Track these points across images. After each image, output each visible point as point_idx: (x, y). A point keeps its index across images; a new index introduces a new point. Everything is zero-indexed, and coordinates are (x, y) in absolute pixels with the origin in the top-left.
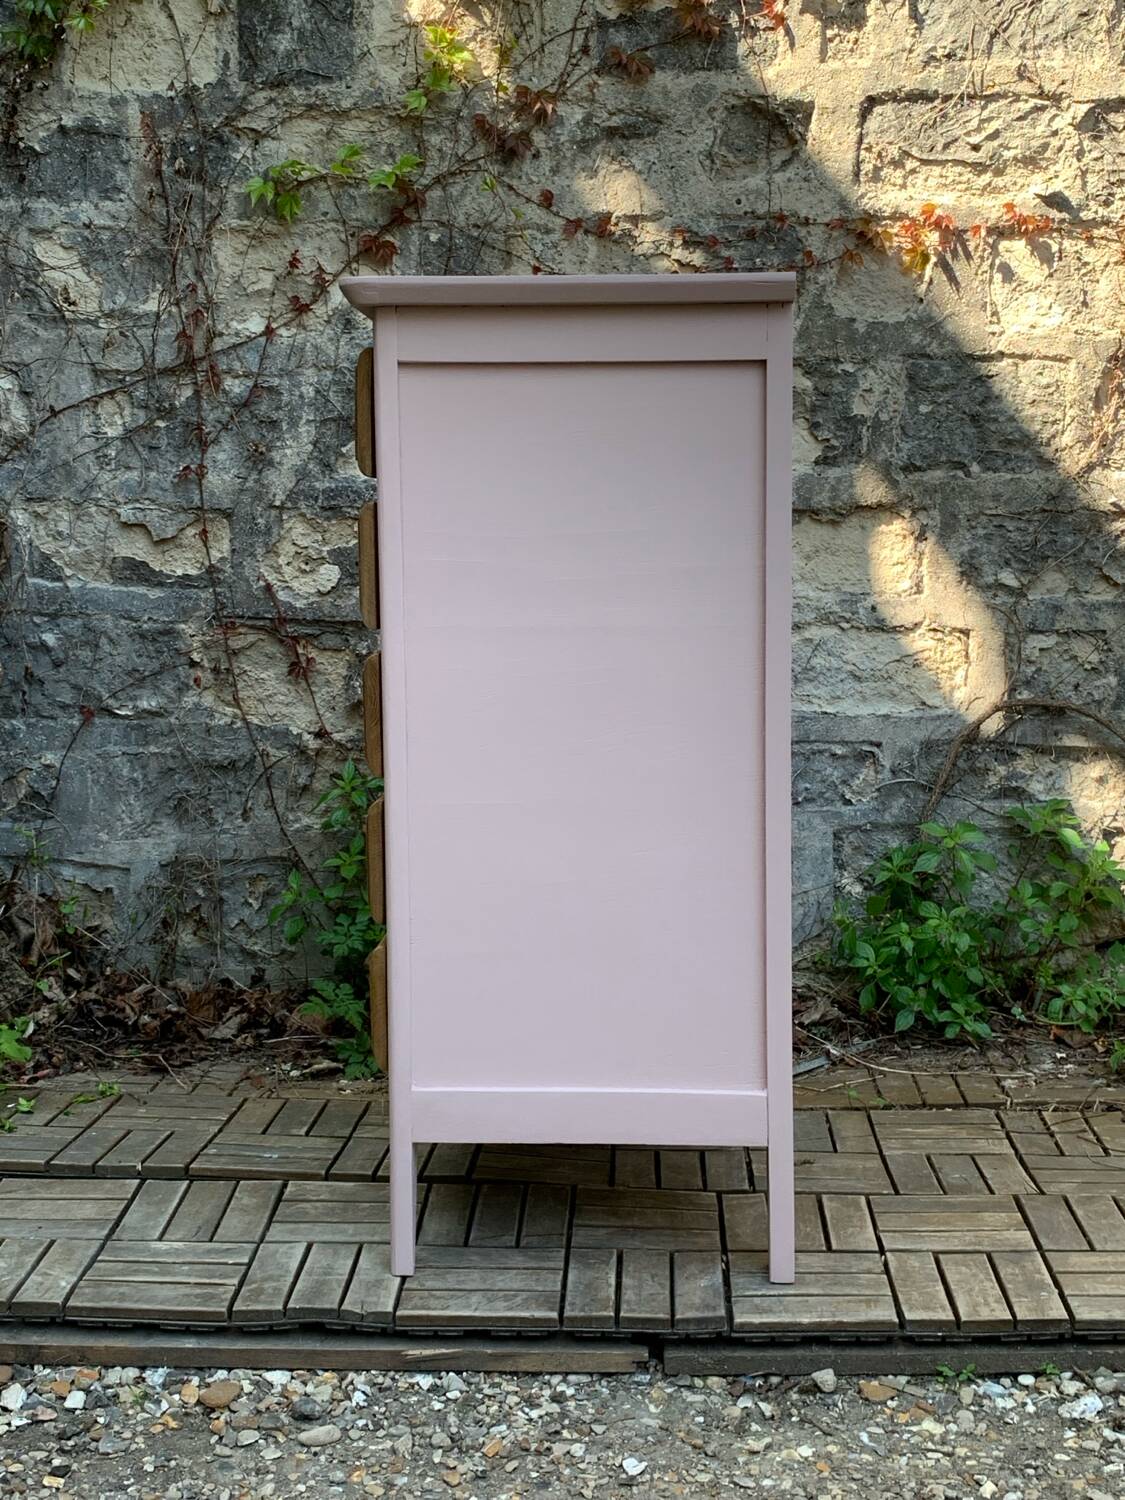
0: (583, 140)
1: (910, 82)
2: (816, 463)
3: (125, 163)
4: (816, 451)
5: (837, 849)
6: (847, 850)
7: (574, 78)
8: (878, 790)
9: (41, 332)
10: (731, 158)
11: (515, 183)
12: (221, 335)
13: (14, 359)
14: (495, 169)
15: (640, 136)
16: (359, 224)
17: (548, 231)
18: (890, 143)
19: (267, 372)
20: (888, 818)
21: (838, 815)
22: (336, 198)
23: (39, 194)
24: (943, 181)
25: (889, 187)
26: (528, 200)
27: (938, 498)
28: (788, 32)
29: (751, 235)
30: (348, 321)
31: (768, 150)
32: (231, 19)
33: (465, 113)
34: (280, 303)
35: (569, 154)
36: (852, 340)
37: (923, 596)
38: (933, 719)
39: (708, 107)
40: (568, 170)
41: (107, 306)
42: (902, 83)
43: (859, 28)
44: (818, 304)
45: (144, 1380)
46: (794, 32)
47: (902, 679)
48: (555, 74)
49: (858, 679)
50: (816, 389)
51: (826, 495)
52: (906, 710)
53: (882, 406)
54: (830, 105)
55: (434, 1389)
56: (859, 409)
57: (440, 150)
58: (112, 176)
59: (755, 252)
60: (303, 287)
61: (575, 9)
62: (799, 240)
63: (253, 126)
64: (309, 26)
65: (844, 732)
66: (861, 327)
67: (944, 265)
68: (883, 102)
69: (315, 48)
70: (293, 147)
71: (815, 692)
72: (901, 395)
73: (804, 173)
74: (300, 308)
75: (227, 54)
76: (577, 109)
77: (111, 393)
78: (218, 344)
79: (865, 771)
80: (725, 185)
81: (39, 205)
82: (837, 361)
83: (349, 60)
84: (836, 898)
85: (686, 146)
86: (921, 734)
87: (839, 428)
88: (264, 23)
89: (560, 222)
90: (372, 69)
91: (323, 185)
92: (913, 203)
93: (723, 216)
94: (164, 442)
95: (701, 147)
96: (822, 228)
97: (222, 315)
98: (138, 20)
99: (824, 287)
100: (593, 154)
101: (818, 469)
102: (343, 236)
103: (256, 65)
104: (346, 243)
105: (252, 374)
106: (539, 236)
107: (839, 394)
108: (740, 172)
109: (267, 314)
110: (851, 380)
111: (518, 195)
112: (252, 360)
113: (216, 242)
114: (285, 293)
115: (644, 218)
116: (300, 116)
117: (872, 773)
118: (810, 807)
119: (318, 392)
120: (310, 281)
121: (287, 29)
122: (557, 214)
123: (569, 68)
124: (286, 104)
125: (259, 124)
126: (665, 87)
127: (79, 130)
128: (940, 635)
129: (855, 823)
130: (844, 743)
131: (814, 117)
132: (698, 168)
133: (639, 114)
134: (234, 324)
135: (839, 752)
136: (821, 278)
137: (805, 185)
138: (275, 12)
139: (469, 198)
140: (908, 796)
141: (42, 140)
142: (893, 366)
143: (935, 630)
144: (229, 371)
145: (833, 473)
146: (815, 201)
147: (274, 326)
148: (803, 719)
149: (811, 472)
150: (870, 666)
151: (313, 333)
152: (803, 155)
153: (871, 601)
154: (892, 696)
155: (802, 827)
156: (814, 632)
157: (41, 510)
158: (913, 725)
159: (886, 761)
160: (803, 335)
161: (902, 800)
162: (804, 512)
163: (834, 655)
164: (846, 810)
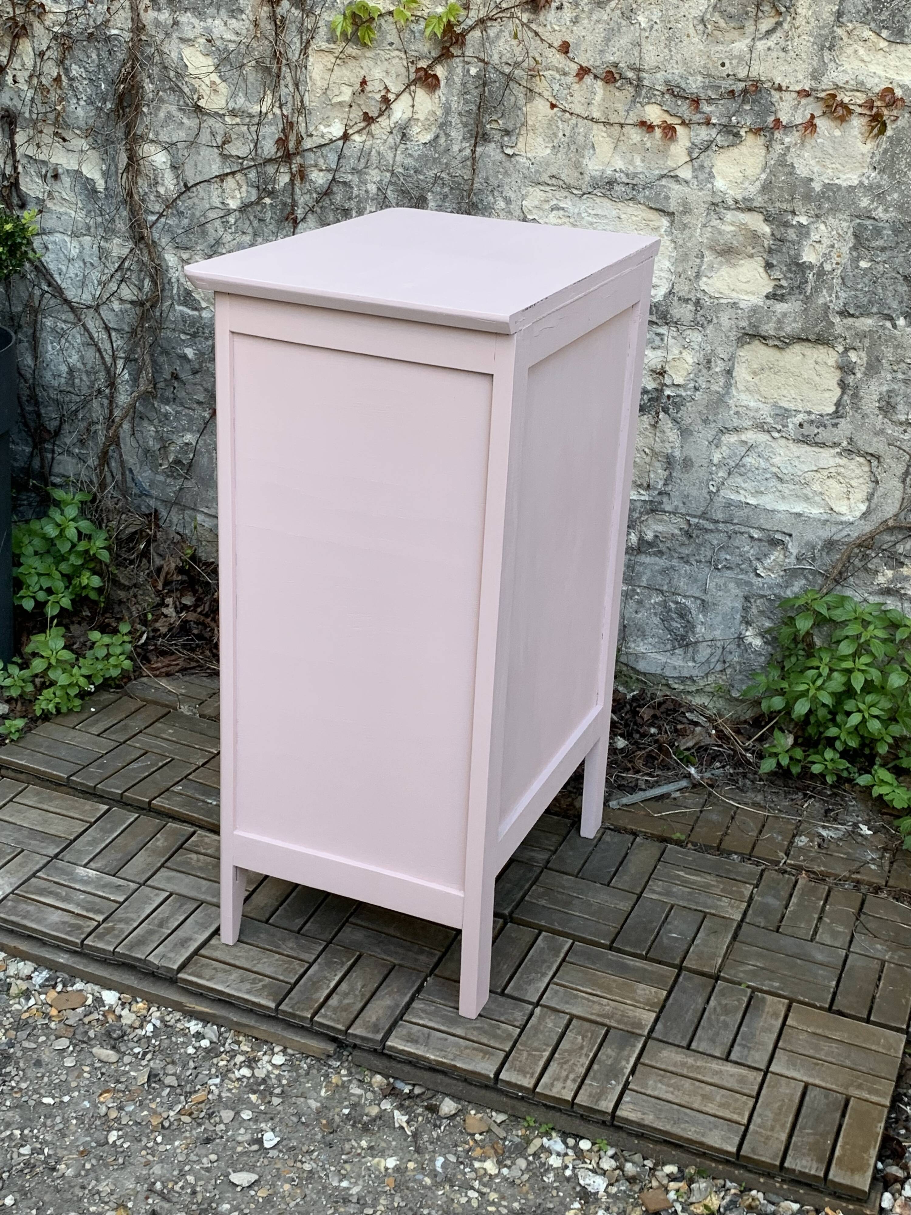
2: (767, 297)
4: (769, 289)
5: (745, 609)
6: (754, 611)
8: (785, 570)
9: (185, 120)
11: (540, 30)
12: (310, 135)
13: (167, 139)
14: (525, 17)
16: (417, 54)
17: (565, 74)
19: (343, 169)
20: (789, 593)
21: (749, 584)
22: (399, 31)
23: (186, 10)
25: (858, 63)
26: (550, 46)
27: (867, 342)
29: (731, 95)
30: (404, 135)
31: (757, 19)
34: (356, 114)
35: (586, 9)
36: (808, 197)
37: (843, 421)
38: (837, 523)
40: (586, 21)
41: (231, 105)
44: (782, 162)
47: (816, 487)
49: (780, 480)
50: (773, 235)
51: (772, 325)
52: (815, 511)
53: (827, 257)
56: (809, 256)
59: (732, 111)
60: (373, 103)
62: (772, 104)
66: (817, 186)
71: (743, 485)
72: (845, 250)
73: (783, 43)
74: (368, 119)
77: (233, 174)
78: (308, 143)
79: (776, 554)
80: (714, 48)
81: (186, 18)
82: (793, 213)
84: (739, 646)
85: (683, 11)
86: (825, 533)
87: (790, 271)
89: (575, 68)
91: (390, 19)
92: (876, 79)
93: (709, 75)
94: (269, 215)
95: (696, 12)
96: (794, 95)
97: (314, 119)
99: (788, 148)
101: (769, 302)
102: (405, 63)
104: (408, 70)
105: (332, 170)
106: (558, 77)
107: (793, 242)
108: (729, 36)
109: (345, 121)
110: (804, 231)
111: (542, 40)
112: (333, 158)
113: (311, 59)
114: (359, 105)
115: (643, 71)
117: (782, 556)
118: (728, 573)
119: (379, 189)
120: (378, 98)
122: (573, 60)
129: (761, 593)
130: (760, 529)
132: (692, 31)
134: (321, 127)
135: (756, 536)
136: (787, 140)
137: (782, 54)
139: (503, 40)
140: (807, 579)
142: (842, 224)
143: (849, 451)
144: (316, 166)
145: (780, 307)
146: (790, 70)
147: (350, 132)
148: (729, 504)
149: (761, 304)
150: (792, 471)
151: (378, 141)
152: (786, 26)
153: (800, 418)
154: (807, 499)
155: (718, 587)
156: (750, 436)
157: (185, 256)
158: (819, 525)
159: (794, 549)
160: (766, 188)
161: (803, 582)
162: (754, 337)
163: (763, 457)
164: (756, 581)
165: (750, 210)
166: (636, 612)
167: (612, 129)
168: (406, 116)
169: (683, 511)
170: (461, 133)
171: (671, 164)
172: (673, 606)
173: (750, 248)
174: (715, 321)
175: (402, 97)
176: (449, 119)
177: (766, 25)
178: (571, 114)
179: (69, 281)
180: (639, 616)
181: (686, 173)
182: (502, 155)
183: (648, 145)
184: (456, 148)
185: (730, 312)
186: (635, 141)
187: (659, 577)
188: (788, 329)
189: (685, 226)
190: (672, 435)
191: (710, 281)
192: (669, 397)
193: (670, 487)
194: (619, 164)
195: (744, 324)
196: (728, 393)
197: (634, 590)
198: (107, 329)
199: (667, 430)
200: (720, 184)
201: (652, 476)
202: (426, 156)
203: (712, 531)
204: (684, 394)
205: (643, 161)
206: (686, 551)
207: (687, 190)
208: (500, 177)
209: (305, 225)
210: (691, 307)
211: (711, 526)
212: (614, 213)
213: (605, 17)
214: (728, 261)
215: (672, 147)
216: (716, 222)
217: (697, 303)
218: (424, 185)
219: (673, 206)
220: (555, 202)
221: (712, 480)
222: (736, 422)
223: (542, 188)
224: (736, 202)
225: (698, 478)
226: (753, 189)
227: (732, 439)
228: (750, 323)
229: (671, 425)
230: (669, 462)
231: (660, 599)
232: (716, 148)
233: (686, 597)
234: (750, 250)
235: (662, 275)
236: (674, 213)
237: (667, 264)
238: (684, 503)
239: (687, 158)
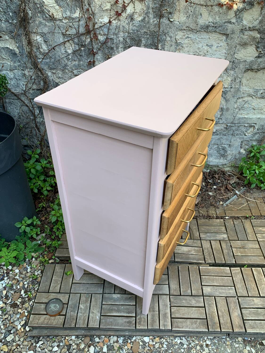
2: (256, 57)
4: (257, 54)
5: (241, 145)
6: (244, 144)
8: (253, 133)
9: (47, 23)
12: (97, 23)
19: (110, 34)
20: (254, 139)
21: (243, 138)
30: (132, 18)
34: (113, 13)
41: (65, 16)
45: (118, 341)
49: (254, 109)
51: (256, 66)
55: (181, 343)
60: (119, 8)
65: (249, 121)
71: (243, 113)
74: (118, 14)
77: (68, 41)
78: (96, 26)
79: (251, 129)
84: (239, 154)
94: (83, 54)
97: (97, 17)
101: (256, 59)
105: (106, 35)
109: (109, 16)
112: (106, 30)
114: (114, 9)
117: (253, 130)
118: (237, 136)
119: (124, 39)
120: (121, 6)
129: (246, 140)
130: (248, 123)
134: (100, 20)
135: (246, 126)
140: (260, 134)
144: (100, 34)
145: (260, 60)
147: (111, 20)
148: (239, 118)
149: (254, 60)
150: (258, 106)
151: (122, 22)
153: (261, 91)
154: (262, 113)
155: (234, 140)
156: (246, 99)
157: (54, 72)
158: (264, 120)
159: (257, 127)
160: (261, 22)
161: (258, 135)
162: (249, 70)
163: (250, 104)
164: (245, 137)
165: (254, 30)
166: (210, 151)
167: (208, 7)
168: (132, 12)
169: (225, 122)
170: (153, 15)
171: (229, 17)
172: (221, 147)
173: (251, 42)
174: (238, 67)
175: (130, 5)
176: (149, 10)
178: (194, 4)
179: (12, 86)
180: (211, 151)
181: (234, 20)
182: (169, 22)
183: (221, 12)
184: (152, 21)
185: (244, 63)
186: (216, 11)
187: (217, 141)
188: (261, 66)
189: (232, 38)
190: (223, 102)
191: (238, 55)
192: (223, 91)
193: (222, 117)
194: (211, 20)
195: (247, 66)
196: (240, 87)
200: (245, 22)
201: (216, 114)
202: (141, 25)
204: (227, 90)
205: (219, 17)
206: (225, 133)
207: (234, 26)
208: (168, 29)
209: (97, 55)
211: (234, 125)
212: (208, 37)
214: (244, 47)
215: (229, 11)
216: (242, 36)
217: (233, 62)
218: (140, 35)
219: (228, 32)
220: (187, 35)
221: (234, 112)
222: (243, 95)
223: (182, 31)
224: (249, 28)
225: (231, 113)
226: (256, 23)
227: (241, 100)
228: (249, 66)
229: (223, 99)
230: (222, 109)
231: (217, 146)
232: (245, 10)
233: (225, 144)
234: (252, 43)
235: (223, 55)
236: (228, 34)
237: (225, 51)
238: (226, 120)
239: (235, 15)
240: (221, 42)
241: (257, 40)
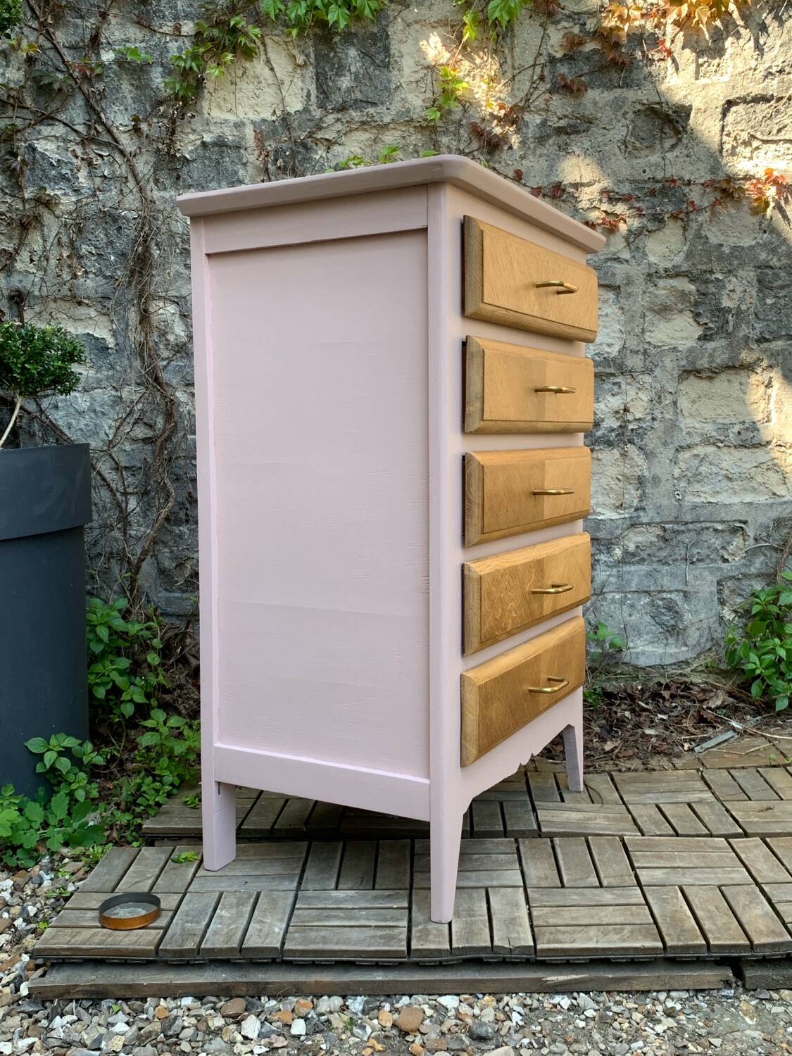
0: (541, 137)
1: (756, 90)
2: (699, 339)
3: (245, 164)
4: (699, 332)
5: (720, 592)
6: (727, 592)
7: (535, 96)
8: (746, 552)
10: (638, 144)
11: (497, 166)
13: (176, 294)
14: (484, 157)
15: (577, 132)
18: (742, 130)
20: (753, 570)
21: (720, 569)
23: (189, 187)
24: (777, 153)
25: (741, 159)
26: (506, 176)
27: (780, 359)
28: (674, 61)
29: (653, 193)
31: (661, 139)
32: (311, 68)
33: (464, 122)
36: (720, 258)
37: (771, 424)
38: (781, 504)
39: (622, 112)
40: (531, 157)
42: (749, 91)
43: (721, 56)
44: (698, 235)
45: (347, 1007)
46: (678, 60)
47: (759, 479)
48: (522, 94)
49: (730, 479)
50: (698, 291)
51: (705, 359)
52: (762, 499)
53: (742, 300)
54: (703, 107)
55: (573, 1008)
56: (726, 303)
57: (448, 147)
58: (236, 173)
59: (656, 203)
61: (535, 52)
62: (685, 195)
63: (327, 137)
64: (361, 71)
65: (723, 515)
66: (726, 250)
67: (779, 208)
68: (737, 104)
69: (366, 85)
70: (352, 149)
71: (702, 489)
72: (754, 293)
73: (686, 152)
75: (309, 91)
76: (536, 116)
79: (737, 540)
80: (635, 161)
82: (711, 272)
83: (388, 91)
84: (720, 624)
85: (609, 137)
86: (774, 514)
87: (714, 316)
88: (332, 71)
89: (528, 189)
90: (403, 96)
92: (757, 169)
93: (635, 181)
95: (619, 137)
96: (700, 186)
98: (250, 73)
99: (702, 225)
100: (547, 146)
101: (700, 343)
103: (327, 98)
107: (713, 294)
108: (644, 153)
110: (721, 284)
111: (499, 174)
115: (583, 185)
116: (357, 129)
117: (741, 541)
118: (700, 565)
121: (347, 73)
122: (525, 185)
123: (532, 90)
124: (347, 122)
125: (330, 135)
126: (595, 99)
127: (215, 144)
128: (783, 449)
129: (731, 574)
130: (723, 522)
131: (692, 115)
132: (617, 150)
133: (577, 118)
135: (720, 528)
136: (700, 219)
137: (687, 159)
138: (339, 63)
140: (765, 555)
141: (191, 152)
142: (749, 274)
143: (780, 446)
145: (710, 345)
146: (694, 169)
148: (695, 507)
149: (695, 345)
150: (737, 470)
152: (685, 141)
153: (737, 428)
154: (754, 490)
155: (696, 578)
156: (700, 450)
158: (768, 508)
159: (751, 533)
160: (689, 256)
161: (762, 558)
162: (691, 372)
163: (714, 464)
164: (725, 566)
165: (677, 275)
169: (658, 520)
171: (612, 249)
174: (660, 364)
177: (668, 144)
180: (633, 618)
181: (626, 255)
185: (672, 356)
187: (646, 582)
188: (718, 361)
189: (629, 295)
190: (639, 459)
191: (652, 335)
192: (632, 430)
193: (645, 503)
195: (684, 363)
196: (677, 419)
197: (626, 596)
198: (117, 468)
199: (635, 457)
200: (652, 259)
201: (627, 497)
203: (683, 532)
204: (644, 426)
206: (663, 554)
207: (628, 267)
210: (640, 356)
211: (683, 528)
213: (546, 152)
214: (664, 317)
215: (612, 237)
216: (652, 289)
217: (645, 353)
219: (618, 281)
221: (677, 490)
222: (689, 441)
224: (667, 271)
225: (667, 490)
226: (679, 259)
227: (686, 455)
228: (688, 361)
229: (637, 452)
230: (641, 481)
231: (647, 599)
232: (647, 233)
233: (670, 592)
234: (680, 306)
235: (615, 335)
236: (619, 286)
237: (617, 327)
238: (658, 513)
239: (625, 244)
240: (606, 305)
241: (692, 298)
